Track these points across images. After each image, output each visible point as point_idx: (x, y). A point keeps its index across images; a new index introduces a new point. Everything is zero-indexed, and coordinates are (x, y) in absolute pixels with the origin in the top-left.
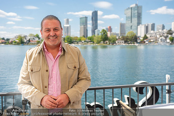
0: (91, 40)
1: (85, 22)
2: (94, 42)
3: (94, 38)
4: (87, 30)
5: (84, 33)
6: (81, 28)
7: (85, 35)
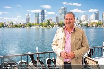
0: (41, 25)
1: (37, 15)
2: (43, 26)
3: (43, 24)
4: (39, 20)
5: (37, 21)
6: (36, 19)
7: (38, 23)
